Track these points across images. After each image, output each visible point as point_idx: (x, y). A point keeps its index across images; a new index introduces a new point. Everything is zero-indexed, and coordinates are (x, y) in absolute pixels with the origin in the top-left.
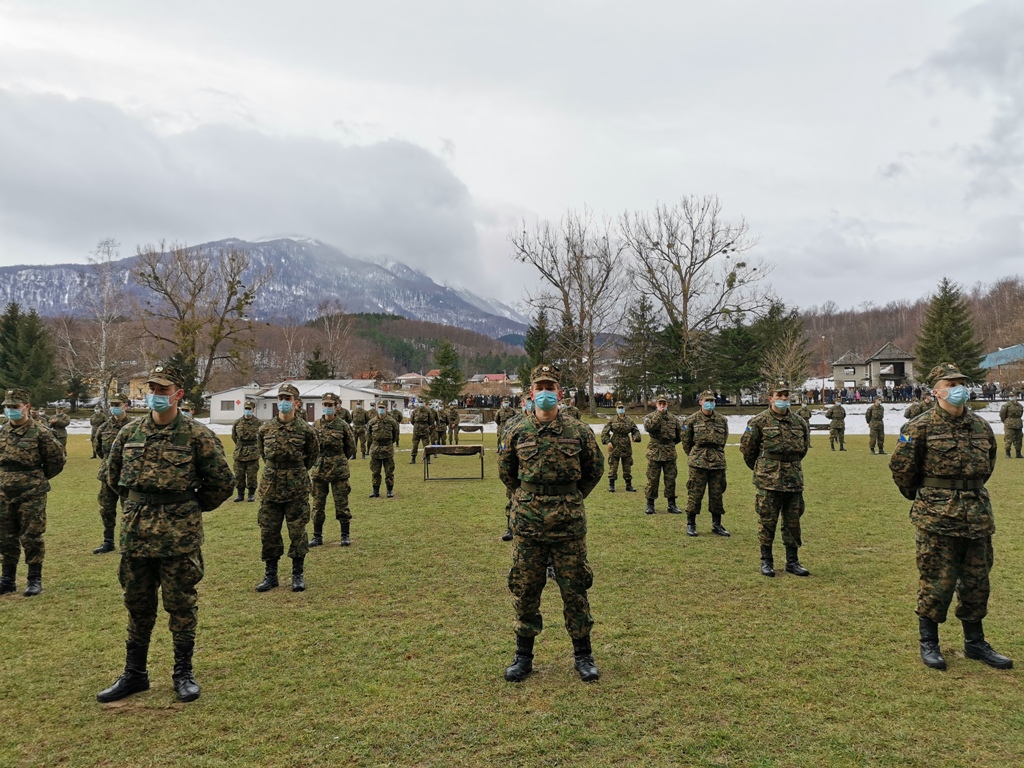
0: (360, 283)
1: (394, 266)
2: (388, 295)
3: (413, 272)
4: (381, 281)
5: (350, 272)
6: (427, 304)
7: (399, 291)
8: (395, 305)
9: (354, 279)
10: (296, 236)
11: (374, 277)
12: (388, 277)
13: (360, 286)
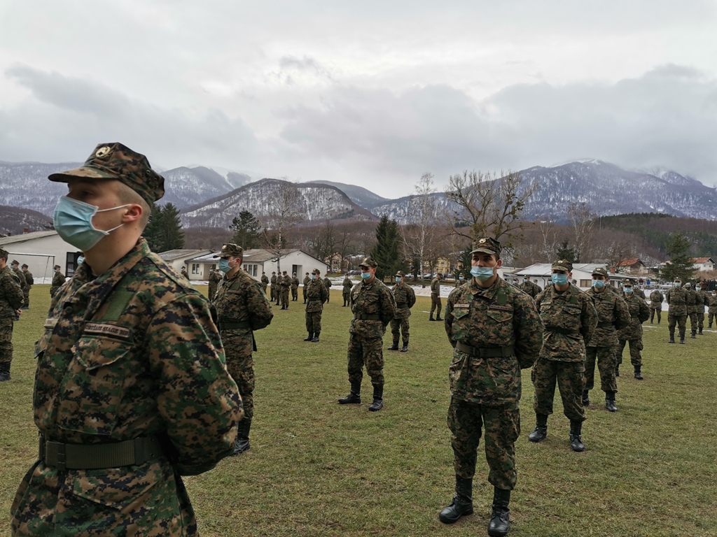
0: (635, 190)
1: (665, 175)
2: (659, 198)
3: (683, 178)
4: (653, 187)
5: (625, 182)
6: (696, 203)
7: (669, 194)
8: (665, 205)
9: (629, 188)
10: (582, 159)
11: (647, 185)
12: (659, 184)
13: (635, 192)
